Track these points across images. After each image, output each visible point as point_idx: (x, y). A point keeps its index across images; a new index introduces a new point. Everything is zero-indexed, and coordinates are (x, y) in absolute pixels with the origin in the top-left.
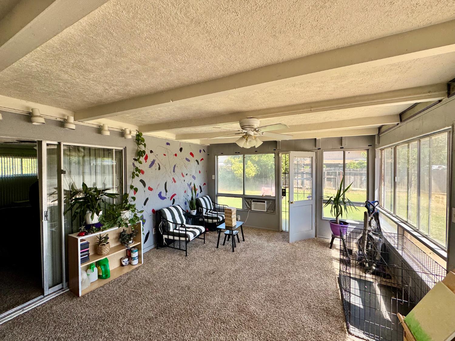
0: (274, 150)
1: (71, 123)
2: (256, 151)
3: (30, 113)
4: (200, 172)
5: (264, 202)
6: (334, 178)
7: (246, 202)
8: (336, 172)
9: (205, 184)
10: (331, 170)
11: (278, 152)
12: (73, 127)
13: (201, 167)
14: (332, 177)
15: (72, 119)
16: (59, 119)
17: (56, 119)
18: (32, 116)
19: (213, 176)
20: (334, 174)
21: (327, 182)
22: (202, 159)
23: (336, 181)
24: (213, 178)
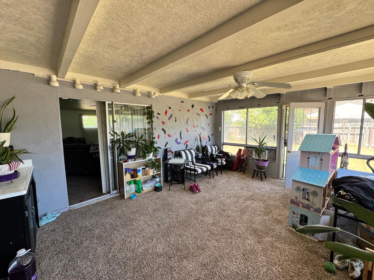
0: (277, 103)
1: (117, 89)
2: (258, 105)
3: (96, 84)
4: (208, 125)
9: (213, 135)
11: (281, 105)
12: (119, 91)
13: (209, 120)
15: (118, 86)
16: (111, 87)
17: (110, 87)
18: (97, 86)
19: (220, 128)
22: (211, 114)
24: (220, 130)
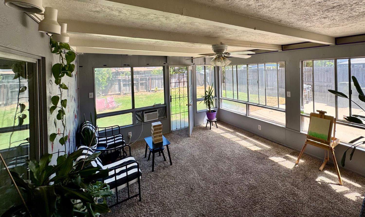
0: (164, 64)
2: (147, 64)
5: (156, 111)
6: (145, 83)
7: (137, 116)
8: (147, 78)
10: (143, 77)
11: (167, 65)
14: (144, 82)
20: (145, 80)
21: (140, 86)
23: (146, 85)
